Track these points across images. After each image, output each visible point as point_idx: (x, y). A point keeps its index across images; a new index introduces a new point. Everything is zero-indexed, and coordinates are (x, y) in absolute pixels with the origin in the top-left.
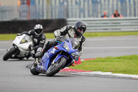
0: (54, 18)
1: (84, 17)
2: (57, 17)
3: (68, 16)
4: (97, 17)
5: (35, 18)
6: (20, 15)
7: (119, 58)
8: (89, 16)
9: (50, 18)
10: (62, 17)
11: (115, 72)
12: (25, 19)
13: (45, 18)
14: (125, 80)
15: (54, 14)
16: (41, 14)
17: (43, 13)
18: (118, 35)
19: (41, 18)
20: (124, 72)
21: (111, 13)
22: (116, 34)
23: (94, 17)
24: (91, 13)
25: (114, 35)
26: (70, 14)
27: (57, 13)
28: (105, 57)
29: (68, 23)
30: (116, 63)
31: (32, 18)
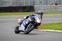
0: (28, 5)
1: (42, 5)
2: (30, 5)
3: (34, 5)
4: (48, 5)
6: (13, 4)
7: (58, 23)
8: (44, 5)
9: (26, 5)
10: (32, 5)
12: (15, 6)
13: (24, 5)
14: (60, 33)
17: (23, 3)
18: (57, 13)
19: (22, 5)
20: (60, 30)
22: (56, 13)
23: (46, 5)
24: (45, 3)
25: (55, 13)
28: (51, 23)
29: (35, 8)
30: (56, 26)
31: (18, 5)
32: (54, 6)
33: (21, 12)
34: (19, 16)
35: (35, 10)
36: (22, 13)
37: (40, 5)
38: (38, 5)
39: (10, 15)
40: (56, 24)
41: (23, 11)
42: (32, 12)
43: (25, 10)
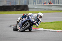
0: (22, 4)
1: (36, 4)
2: (24, 4)
3: (28, 4)
4: (42, 4)
5: (13, 4)
6: (7, 3)
8: (38, 4)
9: (20, 4)
10: (26, 4)
11: (50, 29)
12: (9, 5)
13: (18, 4)
14: (54, 32)
17: (17, 2)
18: (51, 12)
19: (16, 4)
20: (54, 29)
23: (40, 4)
24: (39, 2)
25: (49, 12)
27: (24, 2)
28: (45, 22)
29: (29, 7)
30: (50, 25)
31: (12, 4)
32: (47, 5)
33: (15, 11)
34: (13, 15)
35: (29, 9)
36: (16, 12)
37: (34, 4)
38: (32, 4)
39: (4, 14)
40: (50, 23)
41: (17, 10)
42: (26, 11)
43: (19, 9)
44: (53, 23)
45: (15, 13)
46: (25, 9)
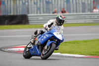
0: (18, 14)
1: (40, 13)
2: (21, 14)
4: (50, 13)
5: (5, 14)
8: (44, 12)
9: (15, 14)
10: (24, 13)
11: (63, 53)
13: (12, 14)
15: (18, 11)
16: (9, 11)
17: (10, 10)
19: (9, 14)
20: (69, 53)
21: (59, 10)
23: (47, 13)
24: (45, 10)
26: (30, 11)
27: (21, 10)
31: (2, 14)
33: (8, 24)
35: (30, 22)
36: (8, 26)
37: (37, 13)
38: (34, 13)
41: (10, 23)
42: (25, 24)
43: (13, 22)
44: (68, 44)
45: (8, 28)
46: (24, 21)
